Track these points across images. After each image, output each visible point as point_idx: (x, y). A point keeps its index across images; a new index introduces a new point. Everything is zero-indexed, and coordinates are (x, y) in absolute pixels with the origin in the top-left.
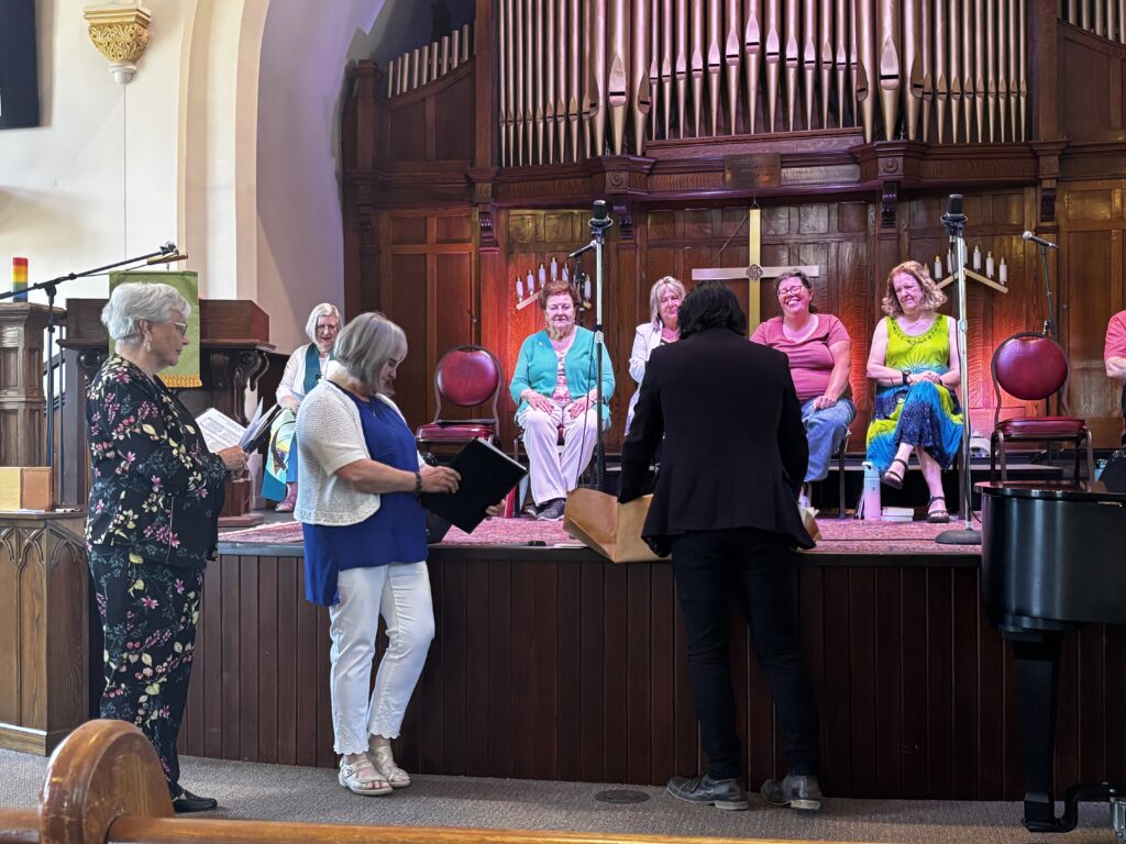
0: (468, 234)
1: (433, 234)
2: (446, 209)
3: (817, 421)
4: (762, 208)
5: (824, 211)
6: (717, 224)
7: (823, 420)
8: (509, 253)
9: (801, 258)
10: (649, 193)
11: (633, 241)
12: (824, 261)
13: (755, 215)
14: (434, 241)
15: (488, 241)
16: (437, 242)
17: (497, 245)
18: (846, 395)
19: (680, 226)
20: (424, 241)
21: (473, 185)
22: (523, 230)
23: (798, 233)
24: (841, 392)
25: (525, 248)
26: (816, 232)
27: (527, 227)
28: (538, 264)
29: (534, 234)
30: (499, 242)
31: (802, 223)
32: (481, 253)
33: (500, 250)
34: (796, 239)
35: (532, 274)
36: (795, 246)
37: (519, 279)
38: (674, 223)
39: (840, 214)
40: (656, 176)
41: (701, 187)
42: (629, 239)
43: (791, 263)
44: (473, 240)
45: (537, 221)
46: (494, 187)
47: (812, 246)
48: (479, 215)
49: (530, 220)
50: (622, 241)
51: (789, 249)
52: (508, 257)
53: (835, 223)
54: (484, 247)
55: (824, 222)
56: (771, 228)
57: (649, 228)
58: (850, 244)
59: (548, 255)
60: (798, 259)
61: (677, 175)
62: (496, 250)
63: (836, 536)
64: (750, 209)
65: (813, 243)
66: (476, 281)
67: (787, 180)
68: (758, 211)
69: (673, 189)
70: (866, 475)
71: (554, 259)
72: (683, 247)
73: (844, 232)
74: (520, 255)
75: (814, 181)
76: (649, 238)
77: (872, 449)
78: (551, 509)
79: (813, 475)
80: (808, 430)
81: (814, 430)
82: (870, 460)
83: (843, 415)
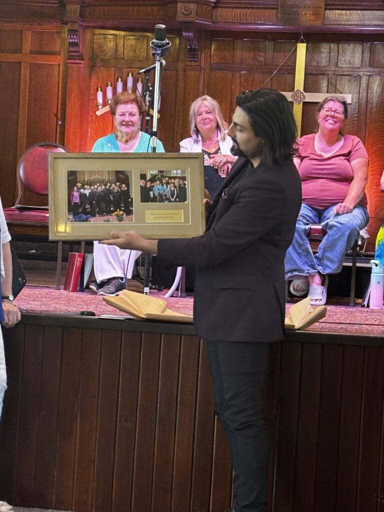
0: (57, 49)
1: (27, 47)
2: (40, 24)
3: (336, 224)
4: (307, 43)
5: (358, 48)
6: (270, 54)
7: (341, 224)
8: (92, 67)
9: (338, 87)
10: (213, 23)
11: (198, 64)
12: (356, 91)
13: (302, 48)
14: (28, 52)
15: (74, 53)
16: (30, 53)
17: (82, 59)
18: (361, 203)
19: (238, 53)
20: (19, 51)
21: (65, 6)
22: (105, 48)
23: (337, 65)
24: (358, 201)
25: (106, 63)
26: (351, 66)
27: (109, 46)
28: (116, 77)
29: (115, 51)
30: (84, 57)
31: (340, 57)
32: (68, 65)
33: (85, 63)
34: (335, 71)
35: (111, 86)
36: (333, 76)
37: (99, 89)
38: (234, 50)
39: (372, 52)
40: (220, 9)
41: (258, 21)
42: (195, 61)
43: (330, 91)
44: (62, 54)
45: (118, 41)
46: (82, 8)
47: (347, 77)
48: (68, 32)
49: (112, 39)
50: (189, 63)
51: (328, 79)
52: (91, 70)
53: (367, 59)
54: (71, 59)
55: (359, 58)
56: (315, 60)
57: (212, 52)
58: (379, 78)
59: (125, 70)
60: (336, 88)
61: (239, 11)
62: (81, 63)
63: (342, 320)
64: (297, 43)
65: (349, 75)
66: (63, 88)
67: (329, 21)
68: (305, 44)
69: (234, 21)
70: (373, 271)
71: (130, 74)
72: (240, 71)
73: (374, 67)
74: (101, 69)
75: (353, 23)
76: (212, 62)
77: (380, 250)
78: (110, 286)
79: (330, 268)
80: (328, 230)
81: (333, 231)
82: (378, 258)
83: (357, 220)
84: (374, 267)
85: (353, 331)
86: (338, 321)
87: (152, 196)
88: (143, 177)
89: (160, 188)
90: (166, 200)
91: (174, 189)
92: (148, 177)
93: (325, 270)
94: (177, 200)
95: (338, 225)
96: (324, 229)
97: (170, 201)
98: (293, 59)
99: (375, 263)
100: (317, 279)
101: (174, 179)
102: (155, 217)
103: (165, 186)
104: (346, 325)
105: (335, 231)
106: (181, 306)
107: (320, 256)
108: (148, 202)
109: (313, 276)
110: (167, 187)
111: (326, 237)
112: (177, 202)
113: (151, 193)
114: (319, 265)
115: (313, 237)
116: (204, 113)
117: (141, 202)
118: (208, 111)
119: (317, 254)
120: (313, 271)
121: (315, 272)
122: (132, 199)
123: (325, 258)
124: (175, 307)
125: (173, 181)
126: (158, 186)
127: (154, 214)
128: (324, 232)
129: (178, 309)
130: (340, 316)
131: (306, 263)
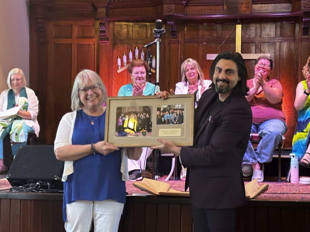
0: (93, 34)
1: (75, 34)
2: (83, 21)
3: (267, 132)
4: (242, 24)
5: (273, 26)
6: (220, 32)
7: (270, 132)
8: (114, 45)
9: (262, 49)
10: (185, 15)
11: (177, 40)
12: (273, 51)
13: (239, 28)
14: (76, 38)
15: (103, 37)
16: (78, 38)
17: (108, 40)
19: (201, 33)
20: (70, 37)
21: (96, 9)
22: (121, 33)
23: (261, 37)
25: (122, 42)
26: (269, 37)
27: (123, 31)
28: (129, 50)
29: (127, 35)
30: (109, 38)
31: (262, 32)
32: (100, 44)
33: (110, 42)
34: (259, 40)
35: (126, 55)
36: (258, 43)
37: (119, 57)
38: (198, 31)
39: (281, 28)
40: (189, 7)
41: (212, 13)
42: (175, 38)
43: (257, 52)
44: (96, 37)
45: (129, 28)
46: (107, 10)
47: (267, 43)
48: (99, 25)
49: (125, 28)
50: (171, 40)
51: (256, 45)
52: (114, 46)
53: (279, 32)
54: (101, 40)
55: (273, 32)
56: (247, 34)
57: (185, 33)
58: (286, 43)
59: (134, 45)
60: (261, 50)
61: (200, 7)
62: (107, 43)
63: (276, 191)
64: (236, 25)
65: (268, 42)
66: (97, 57)
67: (255, 11)
68: (240, 25)
69: (197, 14)
70: (291, 160)
71: (137, 48)
72: (202, 43)
73: (283, 37)
74: (120, 45)
75: (269, 11)
76: (185, 38)
77: (295, 147)
78: (132, 175)
79: (265, 159)
80: (263, 136)
81: (265, 137)
82: (294, 152)
83: (280, 129)
84: (292, 157)
85: (284, 198)
86: (274, 192)
87: (163, 120)
88: (159, 109)
89: (168, 116)
90: (171, 123)
91: (176, 116)
92: (162, 109)
93: (262, 160)
94: (178, 122)
95: (269, 133)
96: (261, 136)
97: (173, 123)
98: (234, 34)
99: (292, 155)
100: (258, 167)
101: (177, 110)
102: (164, 133)
103: (171, 114)
104: (279, 194)
105: (267, 137)
106: (177, 186)
107: (259, 152)
108: (161, 124)
109: (255, 164)
110: (172, 115)
111: (262, 140)
112: (177, 124)
113: (163, 119)
114: (258, 158)
115: (254, 141)
116: (190, 70)
117: (157, 124)
118: (191, 68)
119: (257, 151)
120: (255, 161)
121: (256, 162)
122: (152, 123)
123: (262, 153)
124: (173, 187)
125: (176, 111)
126: (167, 115)
127: (164, 131)
128: (260, 138)
129: (176, 188)
130: (274, 189)
131: (250, 156)
